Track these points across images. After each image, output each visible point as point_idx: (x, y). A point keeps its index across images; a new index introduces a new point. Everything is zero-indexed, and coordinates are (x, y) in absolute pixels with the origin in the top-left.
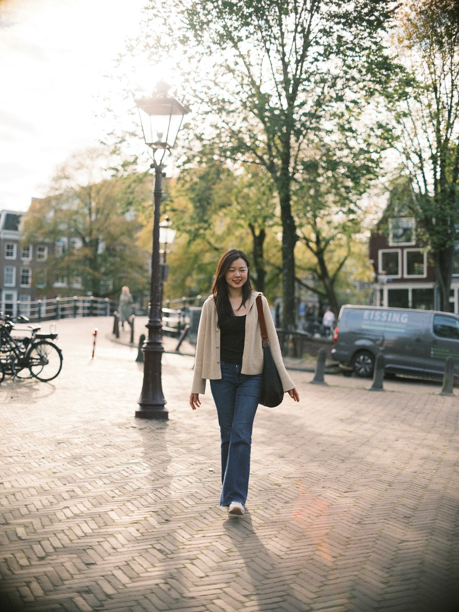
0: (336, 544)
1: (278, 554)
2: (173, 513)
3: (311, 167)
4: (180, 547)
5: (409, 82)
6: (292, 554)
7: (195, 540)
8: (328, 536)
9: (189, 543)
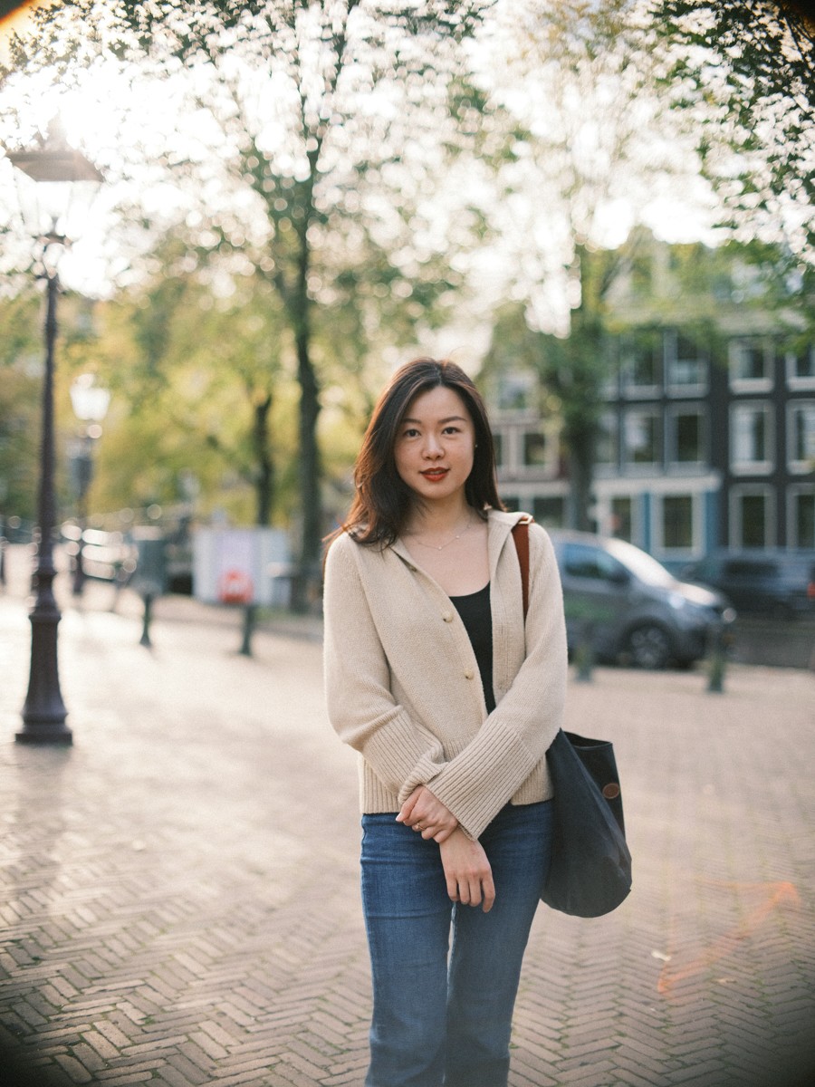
0: (356, 997)
1: (241, 1022)
2: (49, 942)
3: (347, 280)
4: (52, 1018)
5: (520, 135)
6: (268, 1021)
7: (86, 1000)
8: (339, 979)
9: (72, 1007)
